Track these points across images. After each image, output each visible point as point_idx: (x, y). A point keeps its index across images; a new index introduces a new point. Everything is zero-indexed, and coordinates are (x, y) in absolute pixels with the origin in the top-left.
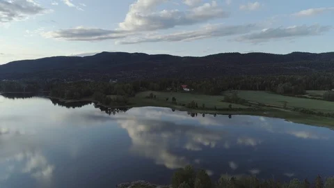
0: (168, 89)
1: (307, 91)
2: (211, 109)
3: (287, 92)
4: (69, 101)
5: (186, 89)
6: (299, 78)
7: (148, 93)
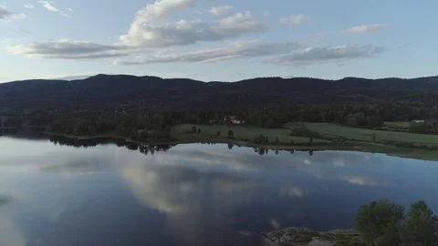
0: (211, 121)
1: (385, 123)
2: (288, 144)
3: (361, 124)
4: (82, 138)
5: (235, 121)
6: (371, 107)
7: (188, 127)
